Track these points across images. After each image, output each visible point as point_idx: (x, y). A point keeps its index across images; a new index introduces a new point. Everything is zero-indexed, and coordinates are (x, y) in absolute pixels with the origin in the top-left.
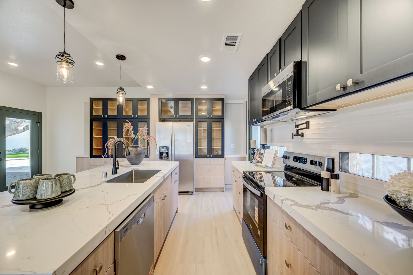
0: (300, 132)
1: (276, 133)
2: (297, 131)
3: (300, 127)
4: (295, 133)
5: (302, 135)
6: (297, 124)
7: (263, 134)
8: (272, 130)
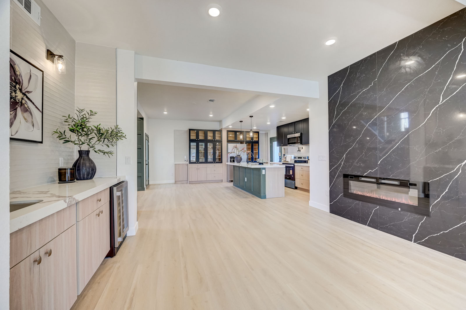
0: (299, 150)
1: (289, 150)
2: (299, 149)
3: (300, 148)
4: (298, 150)
5: (300, 151)
6: (299, 147)
7: (284, 150)
8: (287, 149)
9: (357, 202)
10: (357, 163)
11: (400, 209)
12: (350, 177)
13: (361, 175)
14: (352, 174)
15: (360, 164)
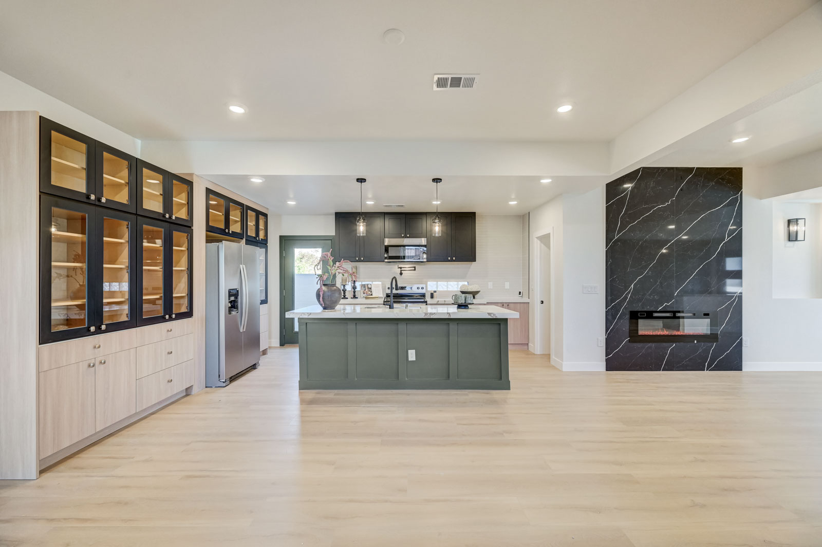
2: (401, 271)
6: (401, 266)
9: (650, 345)
10: (650, 295)
11: (696, 342)
12: (640, 315)
13: (654, 310)
14: (643, 310)
15: (654, 296)
